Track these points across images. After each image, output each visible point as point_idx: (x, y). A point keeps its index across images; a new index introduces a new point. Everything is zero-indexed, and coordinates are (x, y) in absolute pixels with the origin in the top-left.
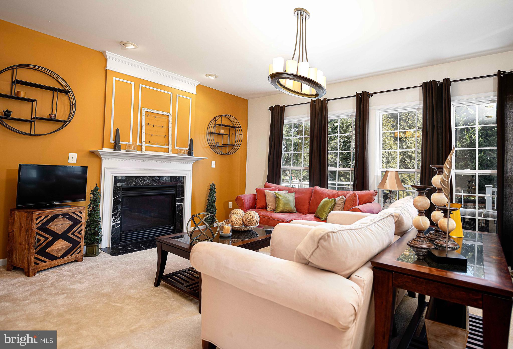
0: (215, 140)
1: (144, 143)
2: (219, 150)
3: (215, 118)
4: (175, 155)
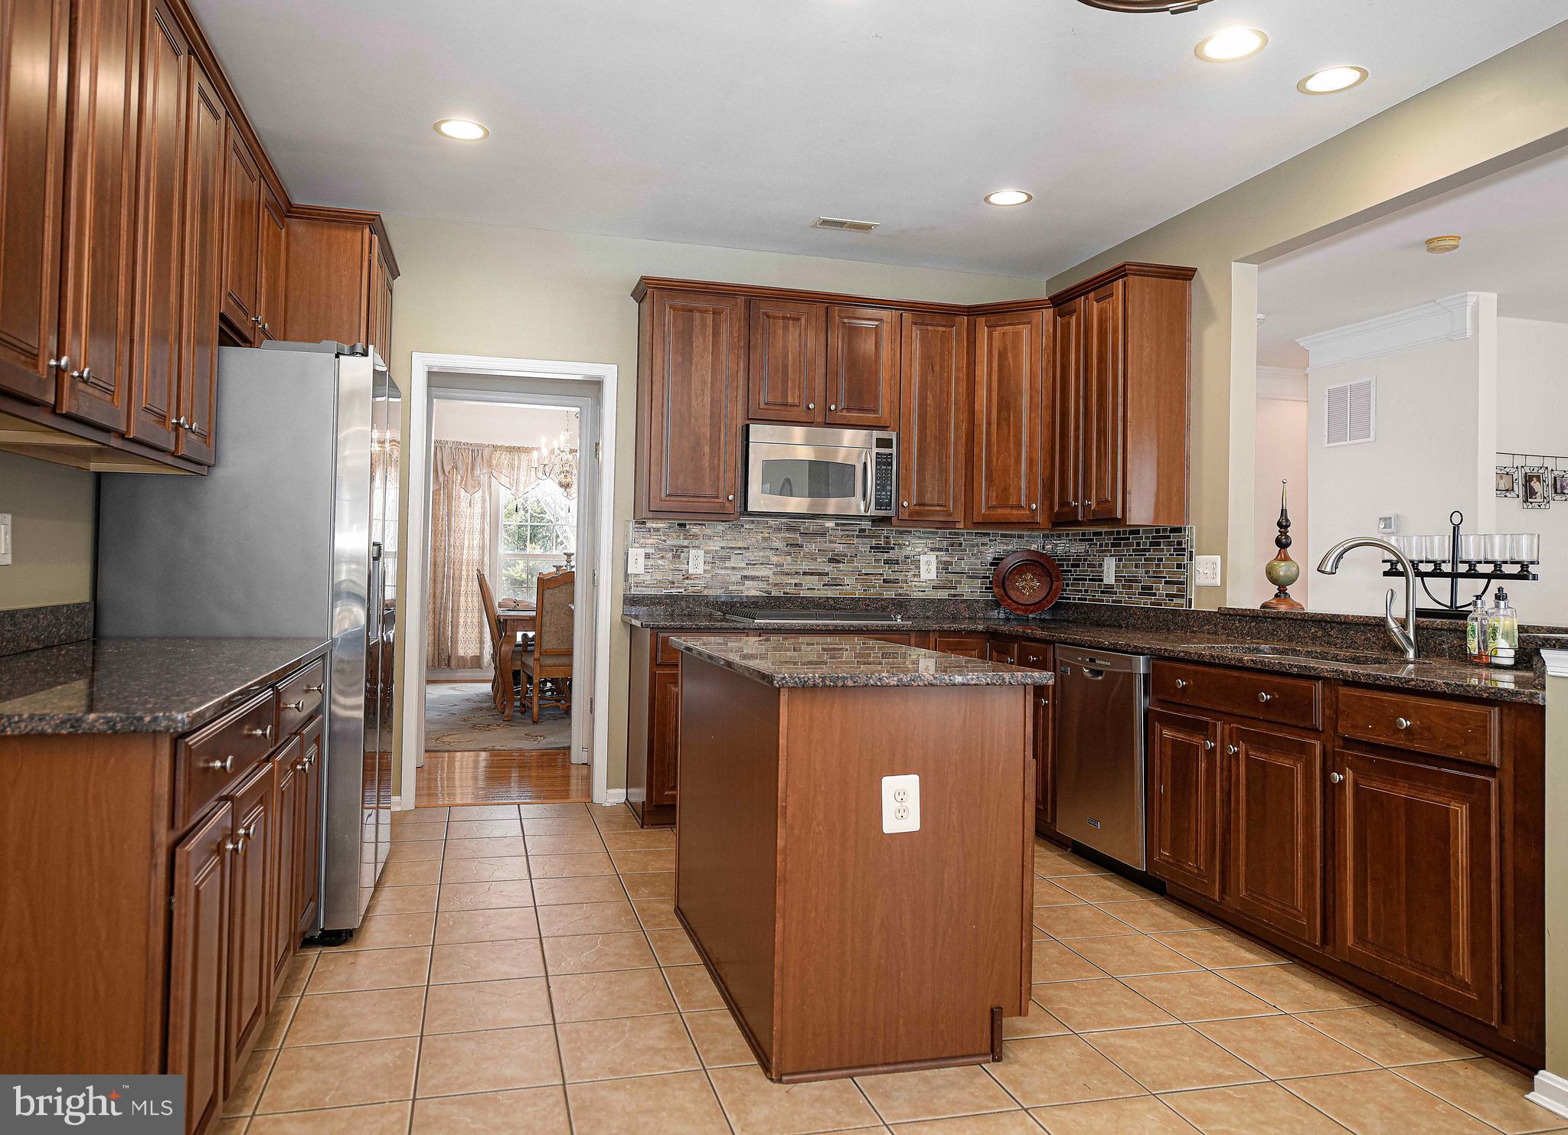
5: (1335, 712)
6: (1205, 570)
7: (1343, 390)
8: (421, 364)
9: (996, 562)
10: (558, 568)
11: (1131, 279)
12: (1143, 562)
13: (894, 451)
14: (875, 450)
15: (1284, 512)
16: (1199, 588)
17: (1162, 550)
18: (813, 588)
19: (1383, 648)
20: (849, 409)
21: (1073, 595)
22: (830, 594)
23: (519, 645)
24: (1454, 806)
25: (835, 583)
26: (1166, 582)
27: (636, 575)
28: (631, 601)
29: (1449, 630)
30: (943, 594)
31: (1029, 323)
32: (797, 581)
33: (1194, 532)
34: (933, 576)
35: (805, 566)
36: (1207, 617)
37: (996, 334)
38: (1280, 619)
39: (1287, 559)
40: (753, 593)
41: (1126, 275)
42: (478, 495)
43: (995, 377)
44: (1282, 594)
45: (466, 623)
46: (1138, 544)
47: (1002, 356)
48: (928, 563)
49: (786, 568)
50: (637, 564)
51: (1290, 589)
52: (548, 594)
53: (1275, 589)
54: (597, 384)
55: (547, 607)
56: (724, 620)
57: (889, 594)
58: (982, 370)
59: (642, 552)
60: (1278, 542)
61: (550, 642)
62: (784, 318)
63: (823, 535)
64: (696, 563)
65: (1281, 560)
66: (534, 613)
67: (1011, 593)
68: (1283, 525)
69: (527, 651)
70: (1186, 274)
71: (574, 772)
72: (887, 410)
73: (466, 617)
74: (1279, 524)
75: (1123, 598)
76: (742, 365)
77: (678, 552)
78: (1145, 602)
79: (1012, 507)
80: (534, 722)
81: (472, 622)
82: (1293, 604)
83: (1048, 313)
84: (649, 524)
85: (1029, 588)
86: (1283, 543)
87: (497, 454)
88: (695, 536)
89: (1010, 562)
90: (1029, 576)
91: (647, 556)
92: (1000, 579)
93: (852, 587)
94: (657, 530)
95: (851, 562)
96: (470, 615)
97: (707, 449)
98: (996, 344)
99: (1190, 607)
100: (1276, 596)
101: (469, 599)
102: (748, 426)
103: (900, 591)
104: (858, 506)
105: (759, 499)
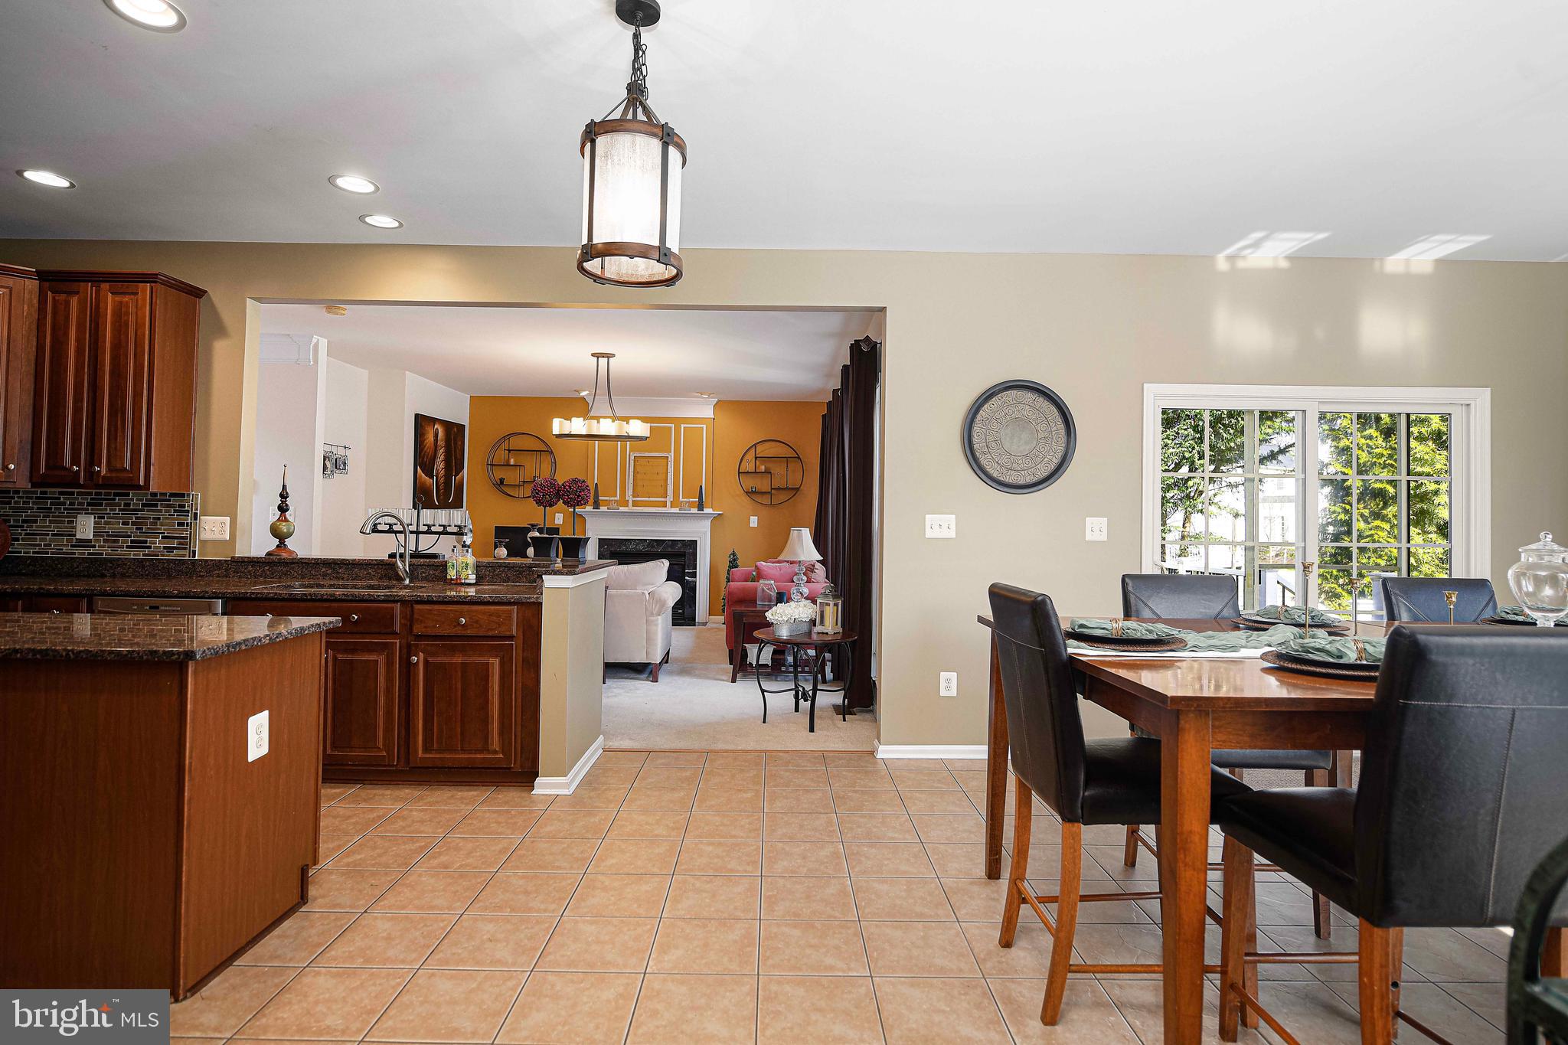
0: (750, 483)
1: (631, 497)
2: (766, 500)
3: (755, 445)
4: (676, 510)
5: (410, 621)
6: (212, 528)
11: (159, 286)
12: (134, 520)
15: (284, 487)
16: (204, 542)
17: (160, 511)
19: (381, 578)
24: (491, 660)
26: (162, 537)
29: (428, 565)
33: (196, 496)
36: (218, 564)
38: (294, 563)
39: (286, 520)
41: (155, 282)
44: (281, 545)
46: (127, 505)
51: (287, 542)
53: (277, 542)
60: (280, 508)
65: (282, 521)
68: (284, 496)
70: (199, 293)
74: (281, 495)
75: (106, 551)
78: (140, 554)
82: (292, 552)
86: (283, 509)
99: (194, 556)
100: (278, 546)
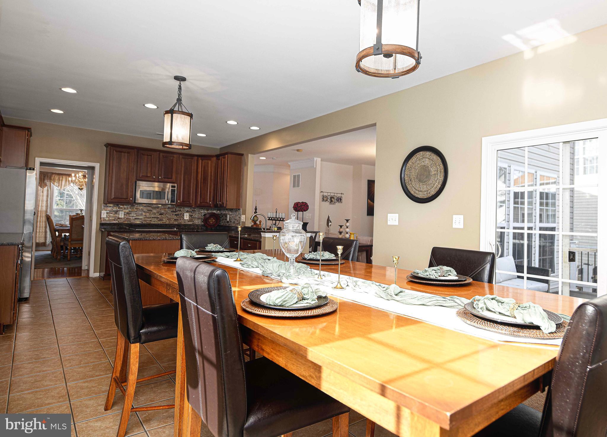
6: (243, 218)
7: (296, 175)
8: (38, 160)
9: (205, 215)
10: (77, 214)
11: (229, 155)
13: (176, 189)
14: (171, 188)
15: (256, 207)
16: (242, 222)
18: (155, 221)
20: (164, 178)
21: (222, 223)
22: (159, 223)
23: (63, 238)
25: (161, 220)
26: (237, 221)
27: (104, 218)
28: (102, 224)
30: (189, 223)
31: (211, 160)
32: (150, 220)
33: (242, 210)
34: (188, 218)
35: (153, 216)
37: (203, 162)
39: (256, 216)
40: (138, 222)
42: (46, 189)
43: (203, 172)
45: (40, 232)
46: (233, 212)
47: (204, 168)
48: (187, 215)
49: (147, 216)
50: (104, 215)
52: (74, 222)
54: (93, 168)
55: (74, 226)
56: (129, 229)
57: (176, 223)
58: (200, 170)
59: (106, 212)
61: (74, 236)
62: (147, 155)
63: (158, 208)
64: (121, 215)
66: (69, 228)
67: (208, 223)
68: (256, 209)
69: (65, 240)
70: (240, 155)
71: (83, 271)
72: (174, 179)
73: (40, 229)
76: (135, 166)
77: (116, 212)
78: (233, 225)
79: (206, 203)
80: (68, 261)
81: (42, 231)
83: (215, 158)
84: (108, 205)
85: (212, 221)
86: (256, 212)
87: (54, 175)
88: (122, 208)
89: (208, 216)
90: (212, 219)
91: (107, 213)
92: (206, 220)
93: (165, 221)
94: (110, 206)
95: (165, 215)
96: (41, 229)
97: (125, 187)
98: (203, 164)
101: (41, 223)
102: (136, 182)
103: (179, 222)
104: (166, 202)
105: (139, 200)
